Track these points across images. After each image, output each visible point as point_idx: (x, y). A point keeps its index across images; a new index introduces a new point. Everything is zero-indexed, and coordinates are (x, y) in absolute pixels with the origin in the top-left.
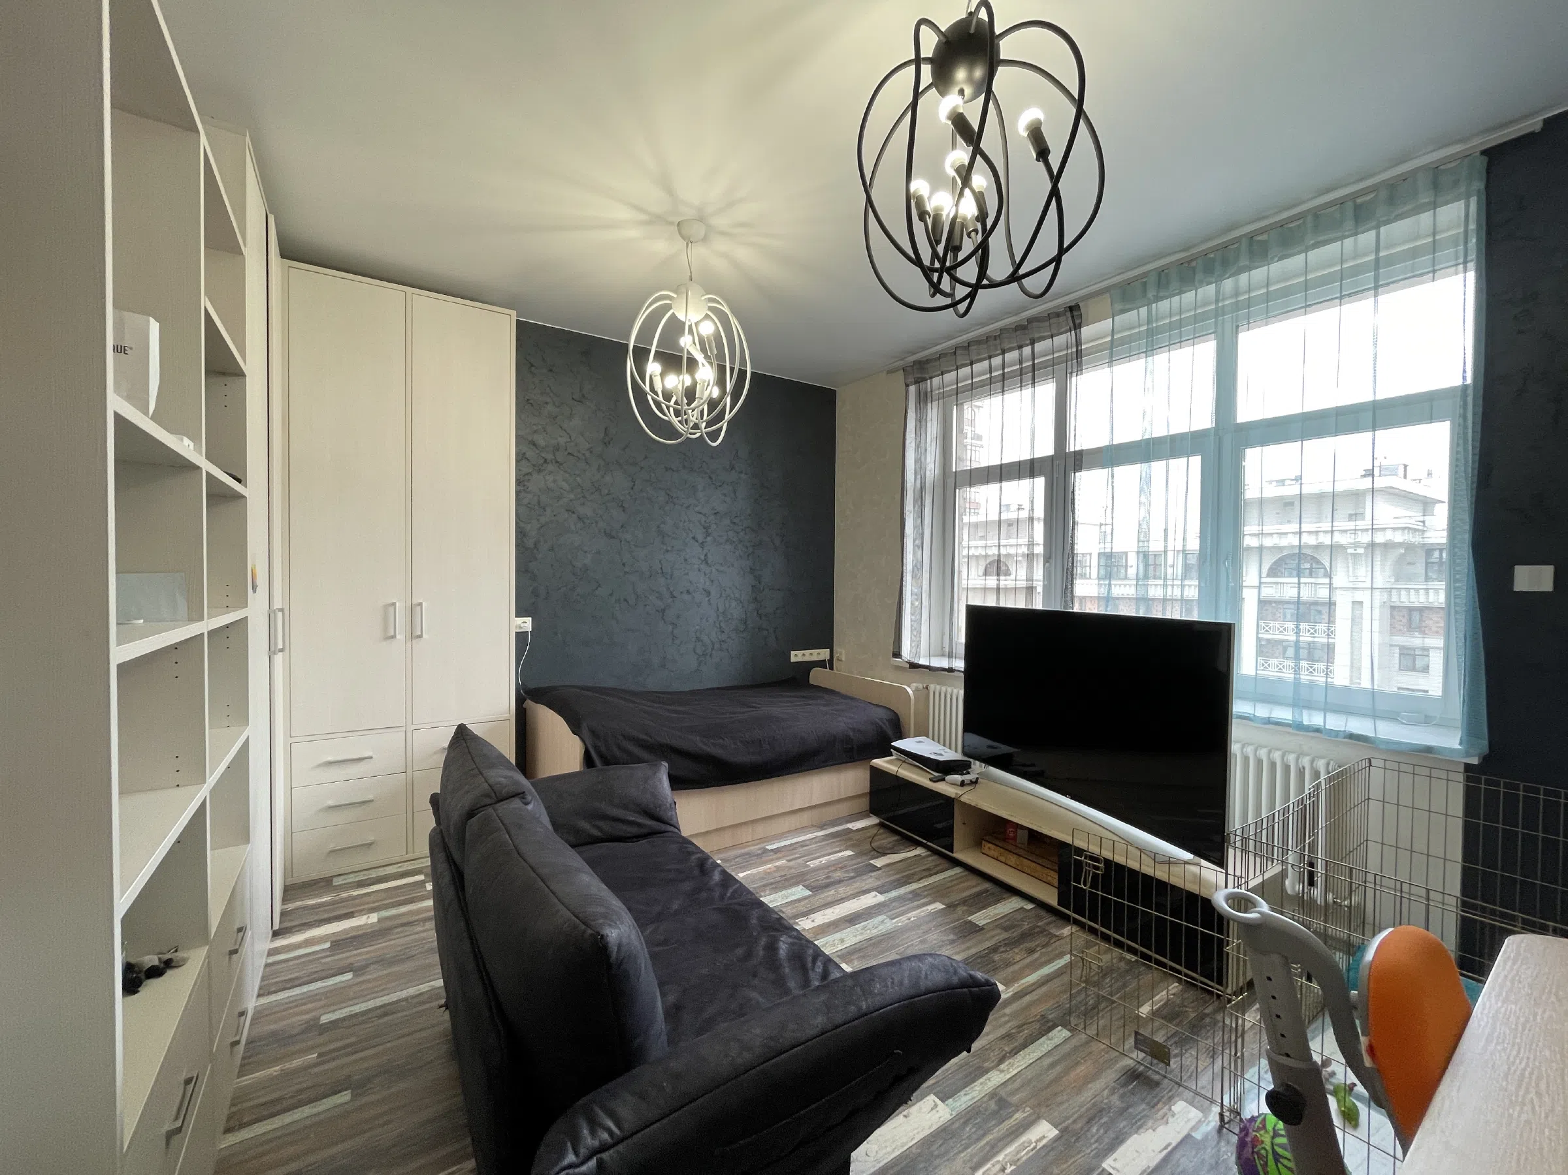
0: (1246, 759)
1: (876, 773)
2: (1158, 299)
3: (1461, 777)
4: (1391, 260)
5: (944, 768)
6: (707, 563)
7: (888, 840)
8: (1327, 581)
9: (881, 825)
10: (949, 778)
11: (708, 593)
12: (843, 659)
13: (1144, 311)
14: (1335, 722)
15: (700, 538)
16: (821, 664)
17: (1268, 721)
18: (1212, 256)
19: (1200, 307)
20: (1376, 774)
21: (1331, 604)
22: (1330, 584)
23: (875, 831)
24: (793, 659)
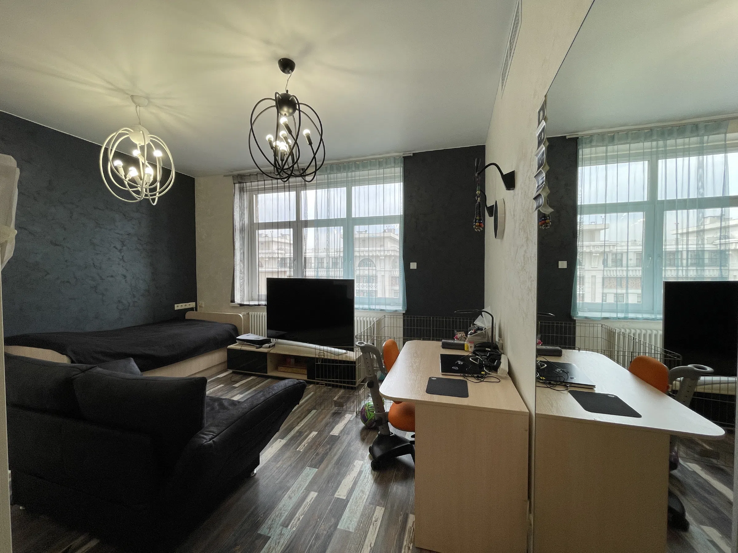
0: (358, 321)
1: (230, 351)
2: (330, 174)
3: (402, 317)
4: (387, 178)
5: (260, 343)
6: (124, 261)
7: (237, 377)
8: (374, 268)
9: (233, 372)
10: (264, 346)
11: (125, 277)
12: (203, 306)
13: (326, 176)
14: (378, 307)
15: (119, 246)
16: (192, 309)
17: (363, 309)
18: (345, 164)
19: (343, 178)
20: (386, 319)
21: (376, 276)
22: (376, 269)
23: (231, 375)
24: (176, 308)
